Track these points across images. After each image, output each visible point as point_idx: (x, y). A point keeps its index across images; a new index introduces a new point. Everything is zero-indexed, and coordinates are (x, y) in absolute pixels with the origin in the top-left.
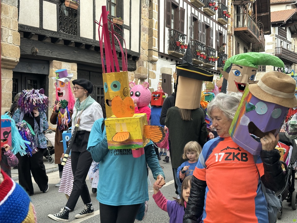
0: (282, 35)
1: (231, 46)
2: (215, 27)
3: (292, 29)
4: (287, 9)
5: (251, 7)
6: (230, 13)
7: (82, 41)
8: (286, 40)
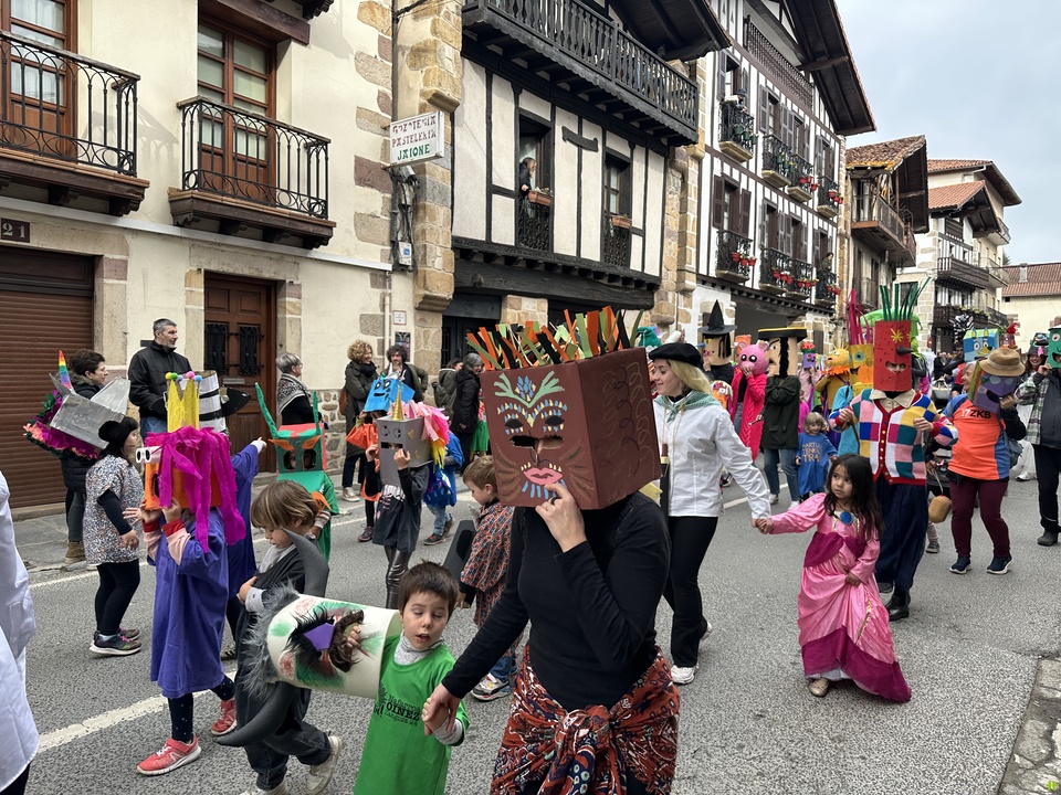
0: (953, 233)
1: (846, 258)
2: (812, 223)
3: (976, 219)
4: (966, 182)
5: (887, 182)
6: (843, 195)
7: (556, 261)
8: (962, 243)
